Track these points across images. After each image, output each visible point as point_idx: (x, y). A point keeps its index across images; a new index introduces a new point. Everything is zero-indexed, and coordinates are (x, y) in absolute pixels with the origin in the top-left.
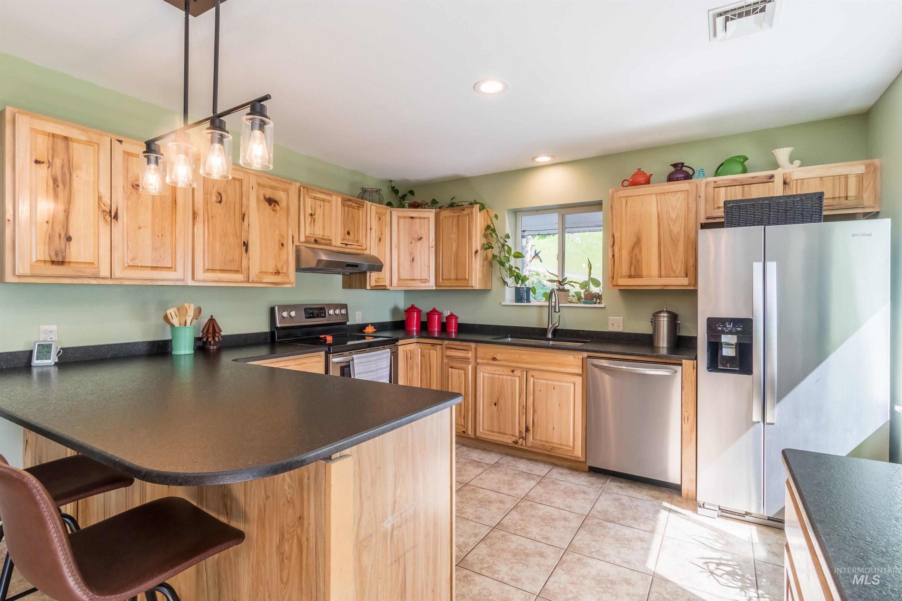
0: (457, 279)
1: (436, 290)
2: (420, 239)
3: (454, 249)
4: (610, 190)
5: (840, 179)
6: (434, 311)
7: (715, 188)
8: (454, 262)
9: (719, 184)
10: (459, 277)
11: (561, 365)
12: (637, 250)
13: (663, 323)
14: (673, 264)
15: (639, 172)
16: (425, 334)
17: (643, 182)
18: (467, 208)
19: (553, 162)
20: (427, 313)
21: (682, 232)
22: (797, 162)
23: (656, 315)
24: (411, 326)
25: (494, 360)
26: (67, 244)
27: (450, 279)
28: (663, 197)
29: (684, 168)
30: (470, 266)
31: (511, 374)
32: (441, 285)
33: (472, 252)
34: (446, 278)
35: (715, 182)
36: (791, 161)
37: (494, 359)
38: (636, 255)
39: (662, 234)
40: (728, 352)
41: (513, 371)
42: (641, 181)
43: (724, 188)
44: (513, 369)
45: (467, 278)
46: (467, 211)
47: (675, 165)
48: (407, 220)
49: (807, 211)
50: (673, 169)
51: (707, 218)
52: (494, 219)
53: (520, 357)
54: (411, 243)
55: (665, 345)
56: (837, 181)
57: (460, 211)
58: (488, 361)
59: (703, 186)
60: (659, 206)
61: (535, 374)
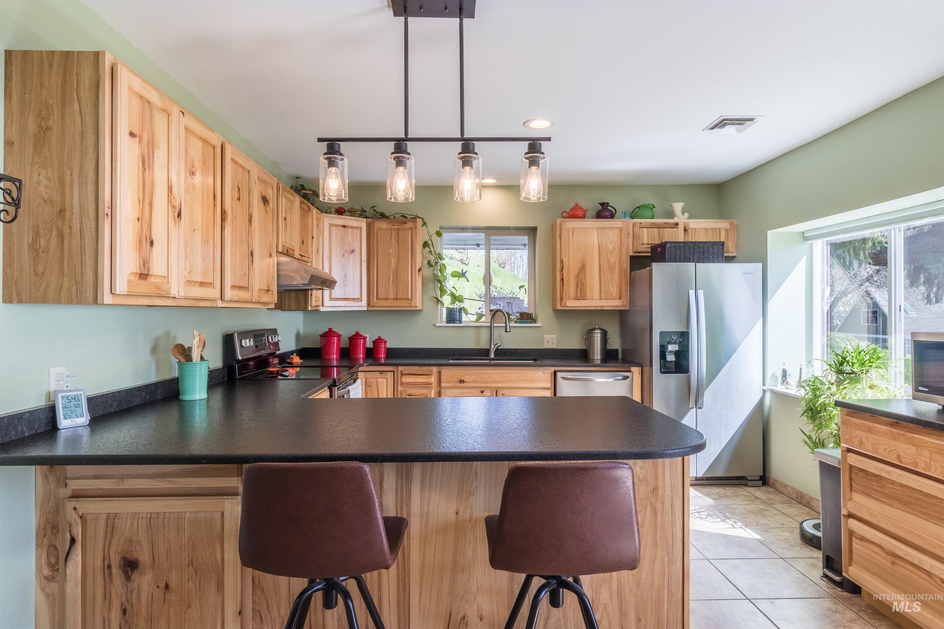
0: (397, 299)
1: (367, 311)
2: (353, 251)
3: (393, 265)
4: (558, 219)
5: (716, 231)
6: (357, 335)
7: (640, 228)
8: (393, 279)
9: (643, 226)
10: (400, 296)
11: (532, 381)
12: (582, 275)
13: (597, 338)
14: (610, 288)
15: (577, 207)
16: (370, 361)
17: (581, 216)
18: (410, 221)
19: (498, 184)
20: (349, 338)
21: (617, 262)
22: (687, 215)
23: (591, 332)
24: (329, 353)
25: (461, 383)
26: (151, 250)
27: (387, 299)
28: (602, 231)
29: (609, 208)
30: (414, 286)
31: (481, 394)
32: (376, 305)
33: (415, 269)
34: (383, 297)
35: (641, 223)
36: (683, 214)
37: (462, 381)
38: (581, 280)
39: (602, 262)
40: (671, 358)
41: (482, 392)
42: (580, 214)
43: (646, 229)
44: (482, 389)
45: (410, 297)
46: (409, 225)
47: (602, 204)
48: (340, 228)
49: (716, 254)
50: (600, 207)
51: (635, 252)
52: (435, 237)
53: (490, 377)
54: (343, 256)
55: (599, 357)
56: (715, 232)
57: (401, 223)
58: (454, 384)
59: (631, 225)
60: (600, 238)
61: (504, 391)
